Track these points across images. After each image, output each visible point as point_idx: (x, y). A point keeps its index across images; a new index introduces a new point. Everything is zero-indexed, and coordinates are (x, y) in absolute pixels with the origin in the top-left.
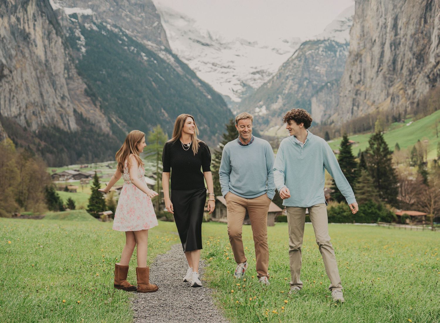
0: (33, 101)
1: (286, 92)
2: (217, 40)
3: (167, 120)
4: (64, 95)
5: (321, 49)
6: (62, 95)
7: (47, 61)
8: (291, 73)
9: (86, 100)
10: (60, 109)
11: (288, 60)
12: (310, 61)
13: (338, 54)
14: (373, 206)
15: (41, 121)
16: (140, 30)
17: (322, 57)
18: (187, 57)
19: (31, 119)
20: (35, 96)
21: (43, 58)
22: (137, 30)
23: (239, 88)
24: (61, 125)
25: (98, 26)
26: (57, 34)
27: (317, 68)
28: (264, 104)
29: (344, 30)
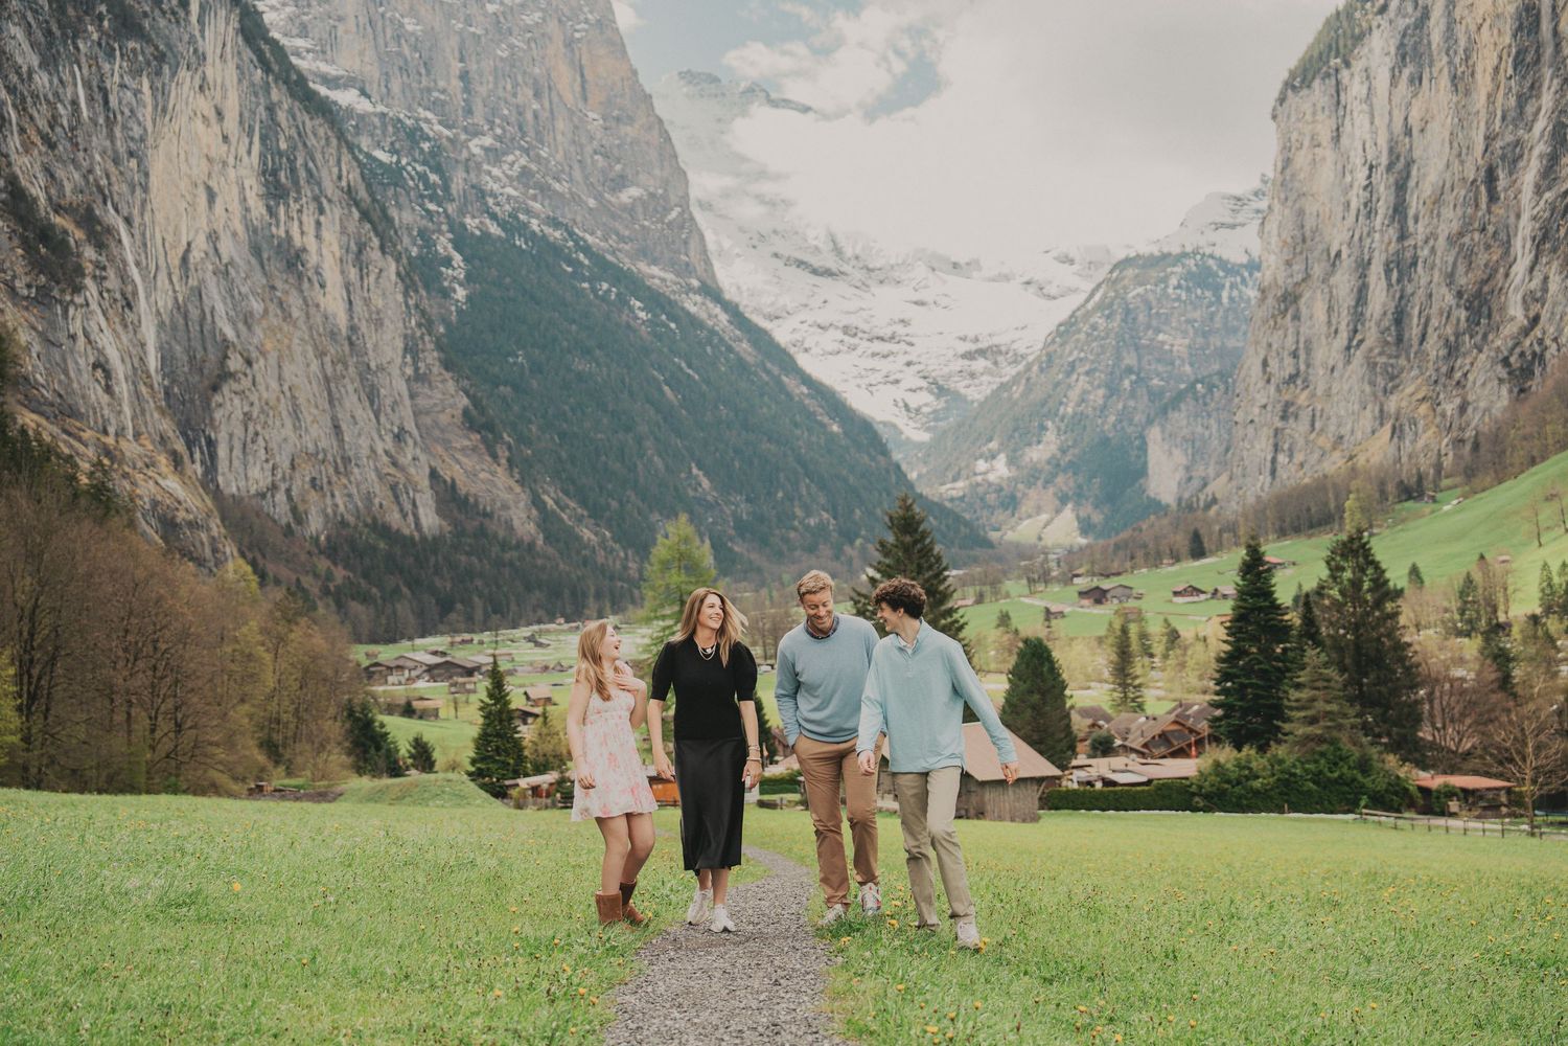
0: (311, 448)
1: (1070, 410)
2: (857, 258)
3: (709, 498)
4: (402, 429)
5: (1173, 281)
6: (396, 430)
7: (353, 328)
8: (1082, 355)
9: (467, 443)
10: (392, 470)
11: (1073, 315)
12: (1141, 318)
13: (1225, 294)
14: (1341, 759)
15: (336, 506)
16: (627, 233)
17: (1176, 304)
18: (768, 310)
19: (304, 501)
20: (317, 433)
21: (342, 320)
22: (617, 234)
24: (394, 518)
25: (502, 224)
26: (382, 248)
27: (1161, 337)
28: (1003, 447)
29: (1243, 225)
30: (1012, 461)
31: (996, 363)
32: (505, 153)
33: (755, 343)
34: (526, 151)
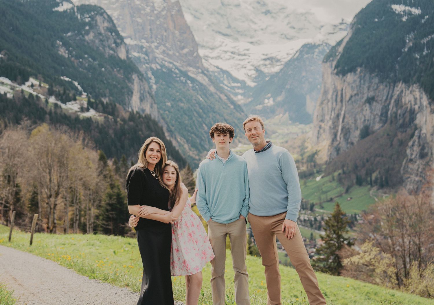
1: (288, 87)
8: (292, 72)
11: (291, 59)
12: (307, 63)
16: (185, 60)
17: (316, 60)
18: (211, 47)
23: (253, 73)
25: (161, 66)
27: (312, 68)
28: (272, 96)
29: (336, 33)
30: (274, 101)
31: (272, 61)
32: (160, 46)
33: (215, 87)
34: (164, 45)
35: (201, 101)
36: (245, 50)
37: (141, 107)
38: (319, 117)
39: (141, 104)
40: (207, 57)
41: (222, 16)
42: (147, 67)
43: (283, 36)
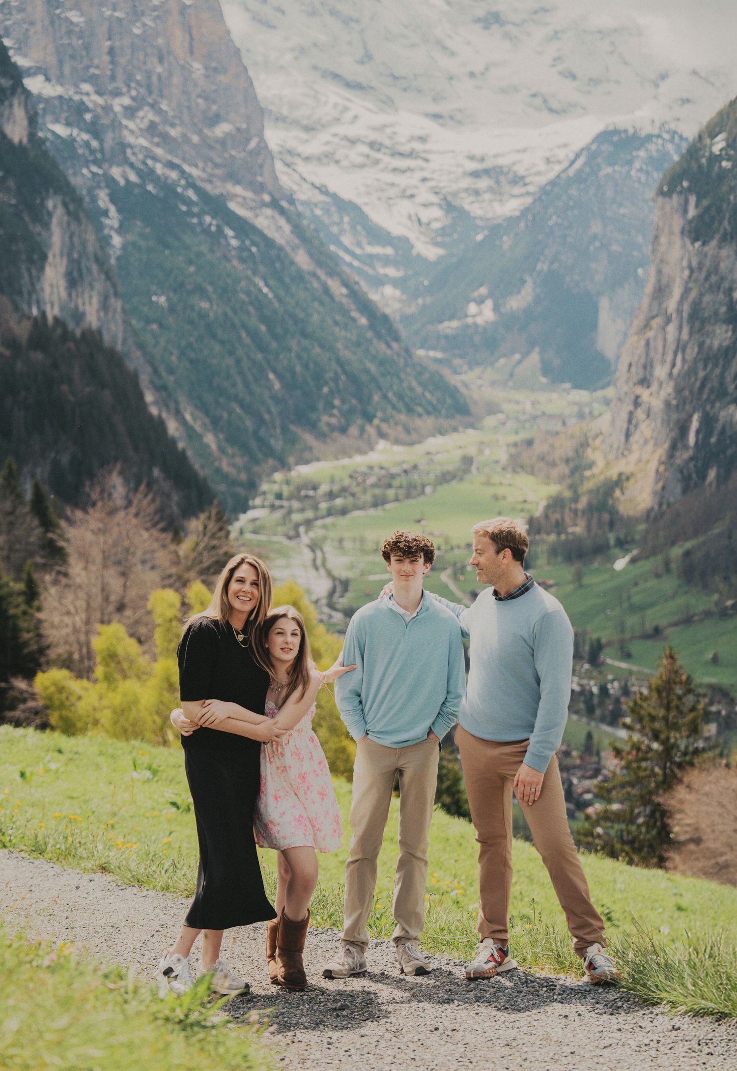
1: (546, 268)
2: (385, 63)
8: (560, 221)
11: (558, 177)
12: (610, 193)
16: (219, 160)
17: (636, 185)
18: (305, 122)
22: (211, 160)
23: (435, 215)
25: (139, 173)
27: (622, 211)
28: (490, 295)
30: (496, 309)
31: (498, 182)
32: (139, 109)
33: (311, 255)
34: (152, 106)
35: (266, 295)
36: (412, 139)
37: (72, 305)
38: (633, 369)
39: (70, 295)
40: (290, 152)
41: (347, 21)
42: (94, 174)
43: (538, 101)
